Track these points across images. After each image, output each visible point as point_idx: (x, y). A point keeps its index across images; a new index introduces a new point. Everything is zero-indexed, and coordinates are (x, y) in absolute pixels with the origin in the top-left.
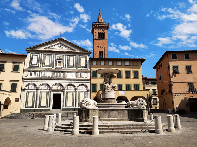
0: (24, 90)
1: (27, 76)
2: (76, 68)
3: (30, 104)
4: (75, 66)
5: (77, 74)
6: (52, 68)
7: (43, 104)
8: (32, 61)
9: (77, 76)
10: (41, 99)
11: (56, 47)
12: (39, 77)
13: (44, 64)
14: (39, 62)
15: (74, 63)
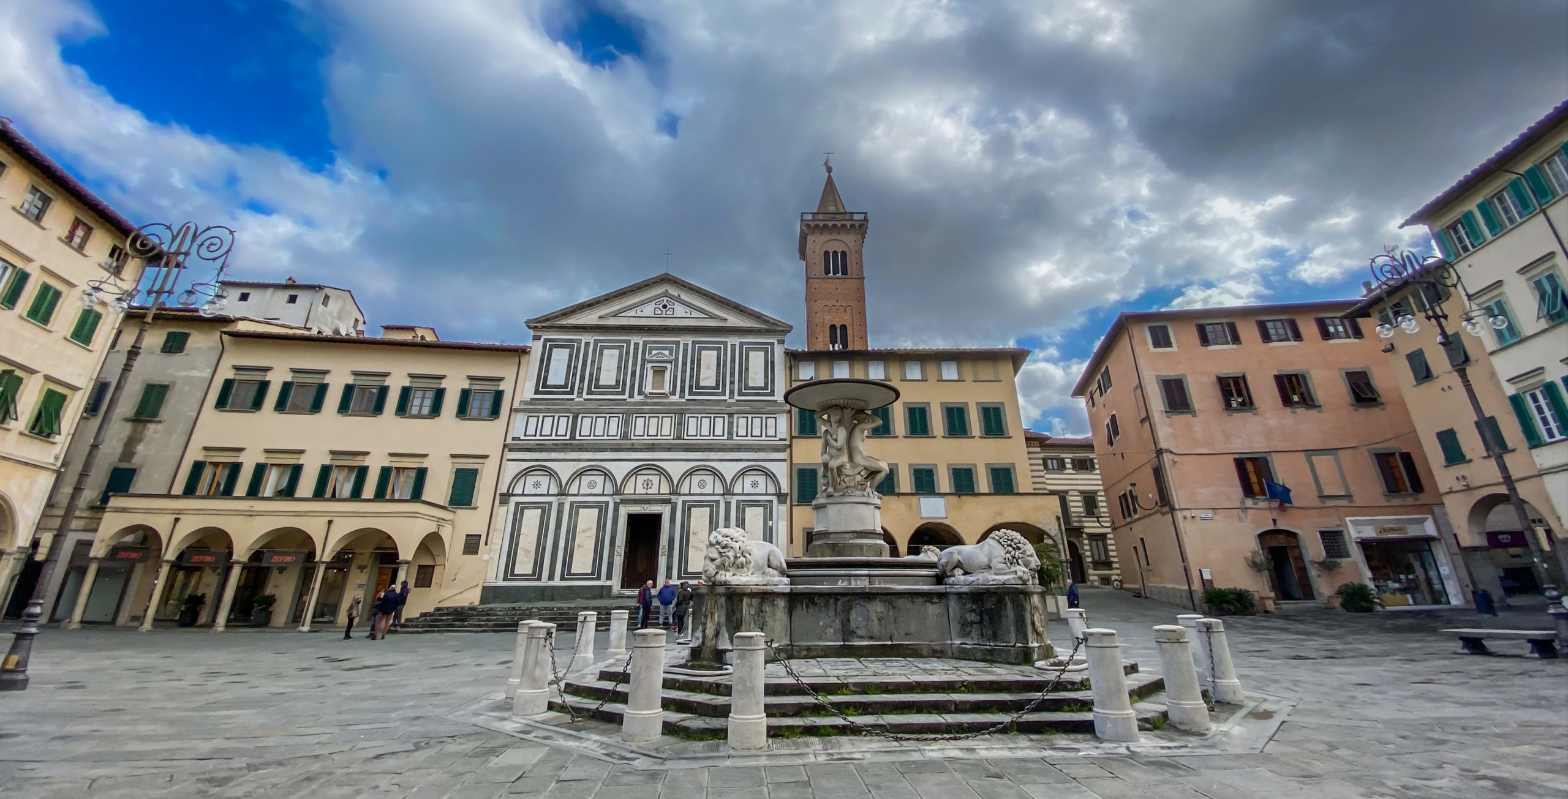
0: (505, 498)
1: (522, 437)
2: (727, 397)
3: (524, 565)
4: (724, 386)
5: (731, 424)
6: (626, 396)
7: (582, 562)
8: (547, 371)
9: (730, 433)
10: (574, 539)
11: (648, 310)
12: (573, 437)
13: (595, 384)
14: (575, 374)
15: (718, 373)
